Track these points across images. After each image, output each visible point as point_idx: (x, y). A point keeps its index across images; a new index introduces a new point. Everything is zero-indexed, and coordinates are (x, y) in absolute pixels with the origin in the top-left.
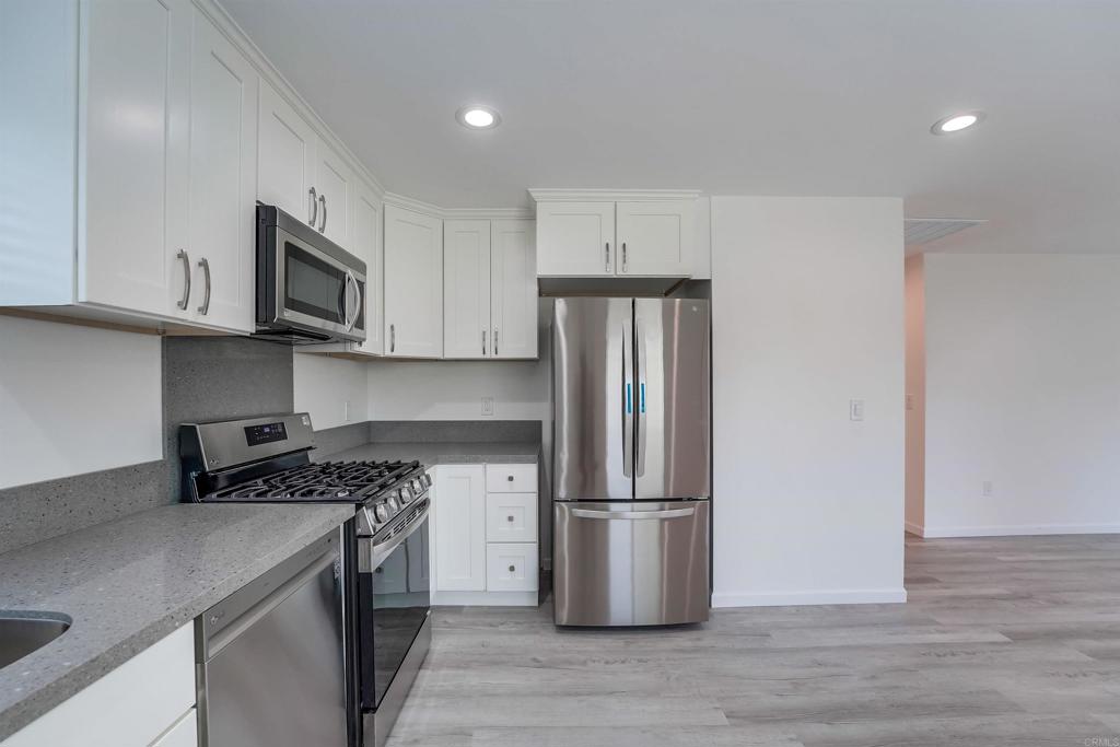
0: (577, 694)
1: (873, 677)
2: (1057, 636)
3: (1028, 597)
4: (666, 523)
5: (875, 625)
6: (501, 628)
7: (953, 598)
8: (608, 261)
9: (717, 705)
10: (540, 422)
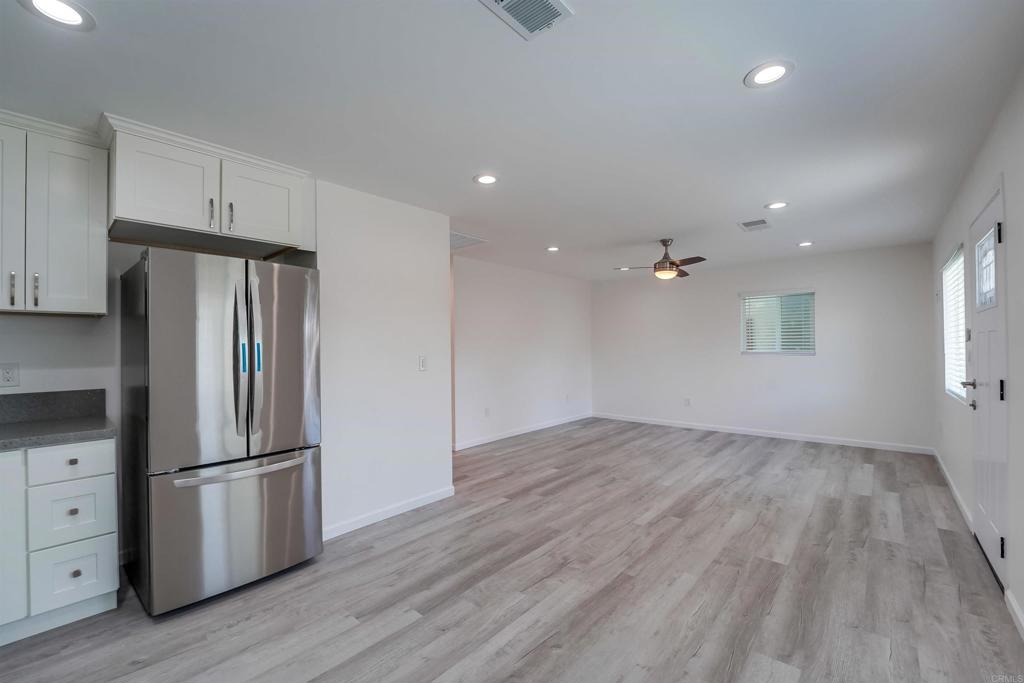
0: (205, 669)
1: (447, 548)
2: (526, 491)
3: (511, 473)
4: (265, 480)
5: (440, 515)
6: (64, 653)
7: (478, 484)
8: (212, 217)
9: (347, 613)
10: (102, 392)
